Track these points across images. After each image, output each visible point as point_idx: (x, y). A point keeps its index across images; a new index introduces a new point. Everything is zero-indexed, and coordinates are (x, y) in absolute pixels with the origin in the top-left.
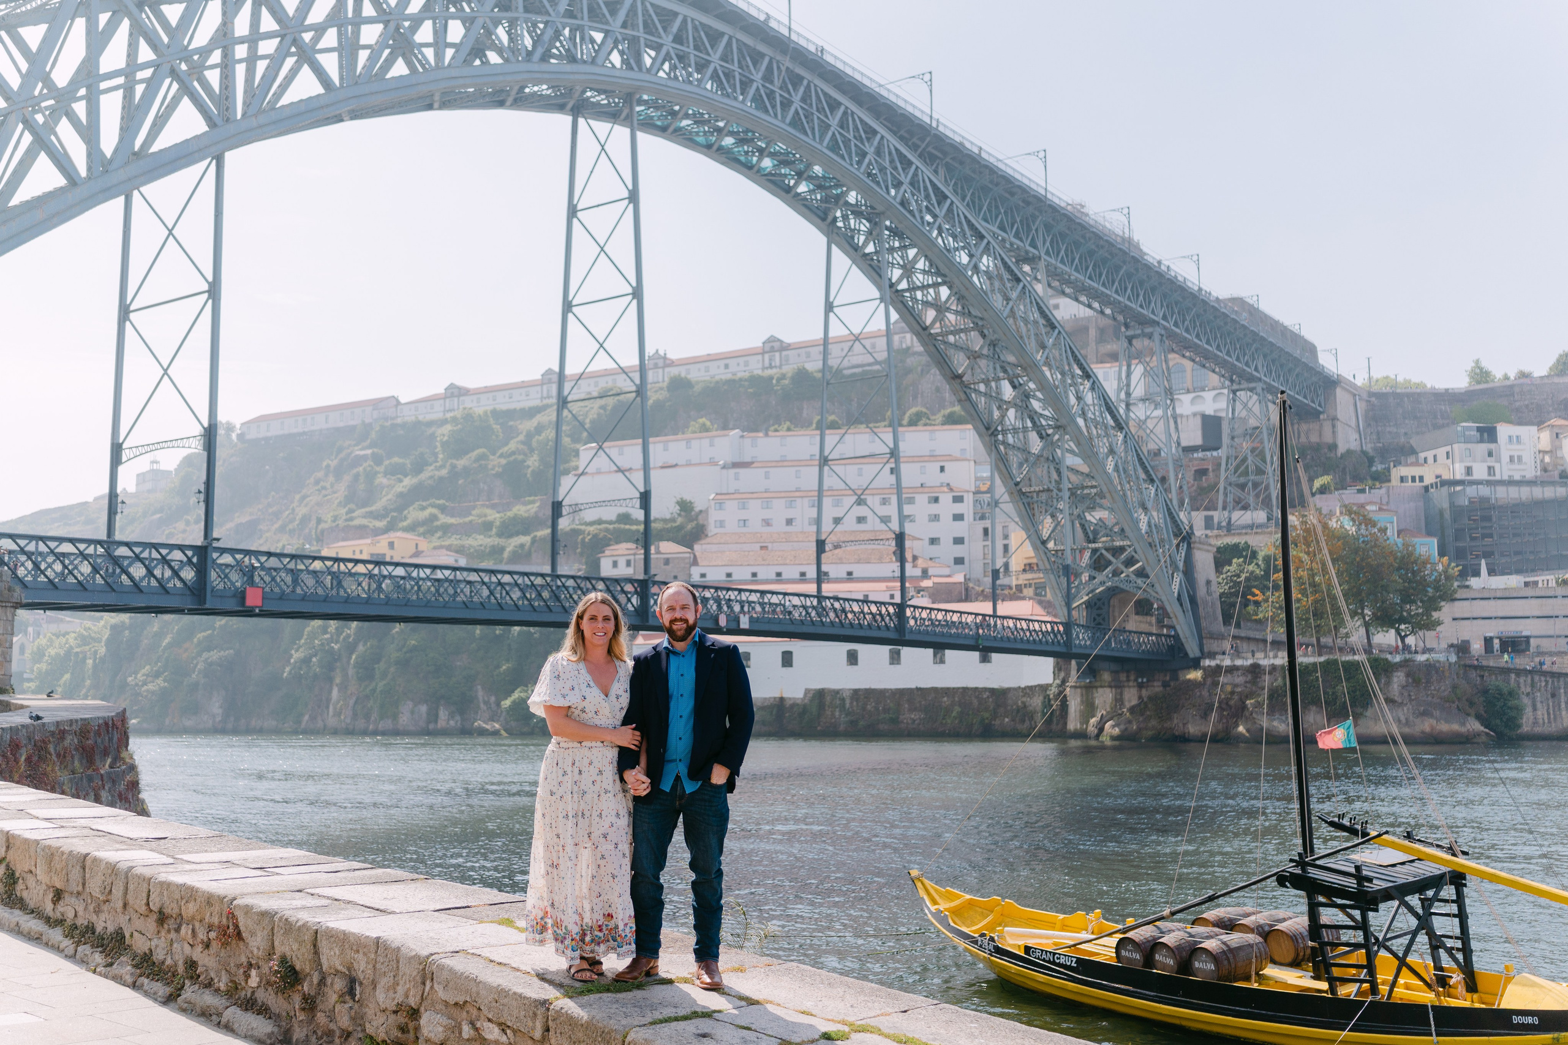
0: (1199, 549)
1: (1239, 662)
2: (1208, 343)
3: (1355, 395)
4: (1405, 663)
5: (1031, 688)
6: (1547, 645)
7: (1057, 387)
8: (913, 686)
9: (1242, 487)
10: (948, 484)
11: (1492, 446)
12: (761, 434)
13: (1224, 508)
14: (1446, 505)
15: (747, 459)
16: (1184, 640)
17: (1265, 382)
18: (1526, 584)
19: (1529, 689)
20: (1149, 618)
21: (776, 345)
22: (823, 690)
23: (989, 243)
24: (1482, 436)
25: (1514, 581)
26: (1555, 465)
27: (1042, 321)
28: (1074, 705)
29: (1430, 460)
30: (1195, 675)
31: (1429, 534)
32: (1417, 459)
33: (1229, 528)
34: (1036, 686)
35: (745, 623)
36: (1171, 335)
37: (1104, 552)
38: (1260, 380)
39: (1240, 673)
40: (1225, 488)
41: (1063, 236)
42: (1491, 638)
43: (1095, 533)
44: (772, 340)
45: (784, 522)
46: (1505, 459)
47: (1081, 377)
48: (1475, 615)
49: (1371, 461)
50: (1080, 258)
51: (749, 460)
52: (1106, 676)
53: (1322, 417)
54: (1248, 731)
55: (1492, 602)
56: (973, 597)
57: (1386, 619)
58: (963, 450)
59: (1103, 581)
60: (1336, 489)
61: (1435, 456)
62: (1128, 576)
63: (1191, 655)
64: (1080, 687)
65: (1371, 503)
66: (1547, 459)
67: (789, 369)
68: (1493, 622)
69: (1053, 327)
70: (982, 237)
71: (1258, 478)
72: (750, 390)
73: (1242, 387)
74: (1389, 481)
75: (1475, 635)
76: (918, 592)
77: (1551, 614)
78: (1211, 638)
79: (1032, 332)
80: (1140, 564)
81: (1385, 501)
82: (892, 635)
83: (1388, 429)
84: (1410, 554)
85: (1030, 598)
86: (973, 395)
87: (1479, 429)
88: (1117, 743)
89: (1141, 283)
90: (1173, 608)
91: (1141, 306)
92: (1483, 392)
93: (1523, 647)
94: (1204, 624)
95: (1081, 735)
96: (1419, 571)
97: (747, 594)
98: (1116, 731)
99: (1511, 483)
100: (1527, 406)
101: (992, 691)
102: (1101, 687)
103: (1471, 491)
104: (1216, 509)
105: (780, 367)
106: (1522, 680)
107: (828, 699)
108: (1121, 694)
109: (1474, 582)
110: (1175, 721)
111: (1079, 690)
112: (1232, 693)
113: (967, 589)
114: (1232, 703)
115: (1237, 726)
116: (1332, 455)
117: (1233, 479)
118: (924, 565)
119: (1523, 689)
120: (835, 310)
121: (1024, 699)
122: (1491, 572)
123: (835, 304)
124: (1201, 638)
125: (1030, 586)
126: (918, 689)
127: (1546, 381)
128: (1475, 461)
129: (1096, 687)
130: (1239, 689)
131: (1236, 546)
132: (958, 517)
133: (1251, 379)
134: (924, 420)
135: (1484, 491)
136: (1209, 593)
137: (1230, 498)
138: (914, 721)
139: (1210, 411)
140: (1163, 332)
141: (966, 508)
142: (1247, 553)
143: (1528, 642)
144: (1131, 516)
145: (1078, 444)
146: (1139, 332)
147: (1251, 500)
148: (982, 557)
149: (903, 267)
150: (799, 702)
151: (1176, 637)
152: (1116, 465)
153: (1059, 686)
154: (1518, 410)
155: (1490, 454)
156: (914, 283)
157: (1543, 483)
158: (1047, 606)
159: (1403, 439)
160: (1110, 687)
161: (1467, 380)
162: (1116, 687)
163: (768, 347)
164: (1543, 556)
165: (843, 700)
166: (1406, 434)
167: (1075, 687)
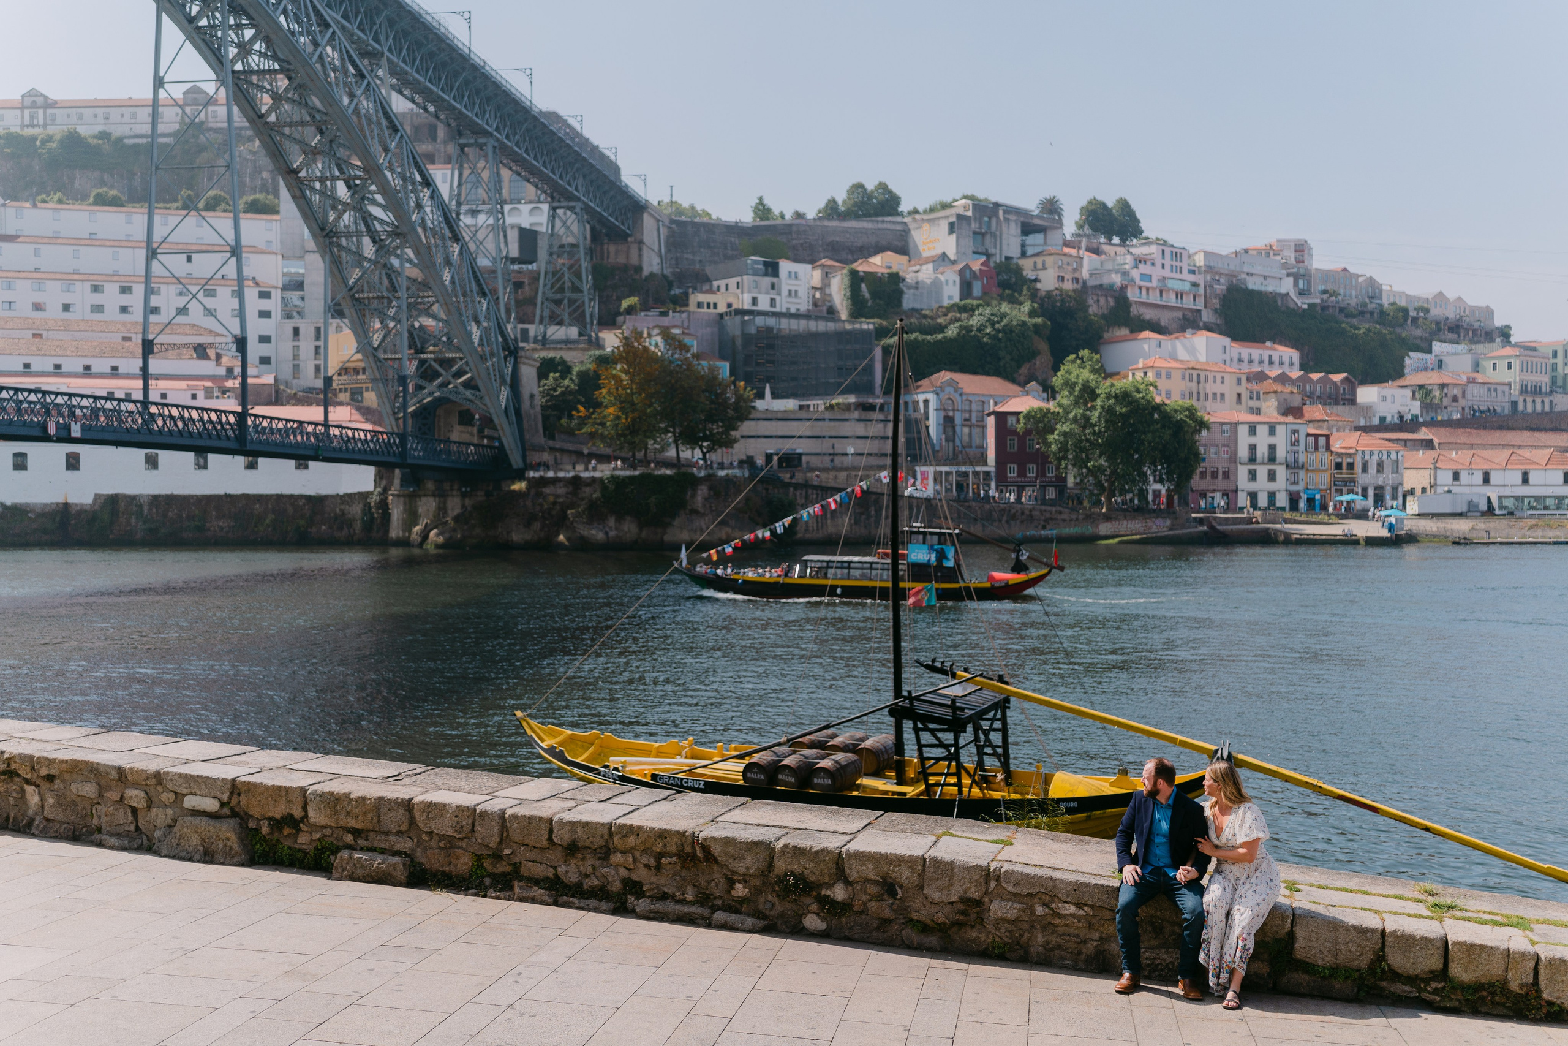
0: (525, 364)
1: (561, 474)
2: (536, 158)
3: (658, 221)
4: (710, 477)
5: (350, 496)
6: (815, 461)
7: (399, 192)
8: (222, 492)
9: (558, 302)
10: (254, 278)
11: (775, 280)
12: (28, 205)
13: (541, 322)
14: (738, 333)
15: (11, 232)
16: (508, 452)
17: (584, 203)
18: (801, 407)
19: (803, 501)
20: (470, 429)
21: (40, 101)
22: (116, 495)
23: (334, 32)
24: (766, 270)
25: (790, 404)
26: (824, 301)
27: (384, 122)
28: (397, 513)
29: (723, 289)
30: (519, 486)
31: (723, 358)
32: (711, 286)
33: (544, 342)
34: (355, 494)
35: (76, 431)
36: (503, 147)
37: (433, 363)
38: (579, 199)
39: (562, 484)
40: (542, 303)
41: (406, 34)
42: (771, 455)
43: (424, 342)
44: (33, 93)
45: (60, 308)
46: (785, 292)
47: (421, 184)
48: (759, 434)
49: (670, 285)
50: (421, 59)
51: (14, 233)
52: (430, 485)
53: (630, 239)
54: (568, 539)
55: (774, 423)
56: (284, 401)
57: (691, 438)
58: (269, 242)
59: (431, 392)
60: (642, 310)
61: (727, 285)
62: (455, 387)
63: (515, 466)
64: (403, 496)
65: (675, 327)
66: (818, 295)
67: (57, 130)
68: (774, 440)
69: (396, 130)
70: (328, 26)
71: (574, 296)
72: (8, 150)
73: (562, 204)
74: (687, 305)
75: (758, 450)
76: (224, 392)
77: (819, 434)
78: (534, 450)
79: (376, 132)
80: (469, 375)
81: (686, 324)
82: (232, 445)
83: (686, 256)
84: (715, 378)
85: (347, 404)
86: (308, 192)
87: (765, 264)
88: (441, 551)
89: (478, 92)
90: (500, 420)
91: (476, 115)
92: (767, 228)
93: (796, 462)
94: (527, 436)
95: (404, 543)
96: (722, 393)
97: (79, 399)
98: (441, 539)
99: (789, 315)
100: (802, 245)
101: (309, 498)
102: (425, 495)
103: (760, 321)
104: (532, 322)
105: (45, 126)
106: (798, 493)
107: (123, 505)
108: (445, 503)
109: (760, 404)
110: (500, 530)
111: (402, 499)
112: (555, 503)
113: (277, 392)
114: (554, 512)
115: (558, 535)
116: (638, 277)
117: (550, 295)
118: (230, 364)
119: (799, 501)
120: (166, 86)
121: (343, 507)
122: (775, 396)
123: (166, 80)
124: (524, 450)
125: (346, 390)
126: (227, 495)
127: (818, 223)
128: (760, 292)
129: (420, 496)
130: (561, 500)
131: (552, 360)
132: (265, 314)
133: (571, 197)
134: (223, 206)
135: (771, 322)
136: (532, 407)
137: (546, 313)
138: (222, 528)
139: (526, 225)
140: (496, 144)
141: (274, 305)
142: (565, 369)
143: (800, 459)
144: (466, 328)
145: (417, 253)
146: (472, 141)
147: (566, 316)
148: (291, 357)
149: (238, 46)
150: (87, 508)
151: (502, 447)
152: (452, 278)
153: (380, 494)
154: (794, 248)
155: (773, 287)
156: (249, 65)
157: (817, 318)
158: (367, 413)
159: (698, 266)
160: (434, 495)
161: (752, 215)
162: (440, 496)
163: (28, 101)
164: (814, 382)
165: (141, 506)
166: (701, 261)
167: (398, 496)
